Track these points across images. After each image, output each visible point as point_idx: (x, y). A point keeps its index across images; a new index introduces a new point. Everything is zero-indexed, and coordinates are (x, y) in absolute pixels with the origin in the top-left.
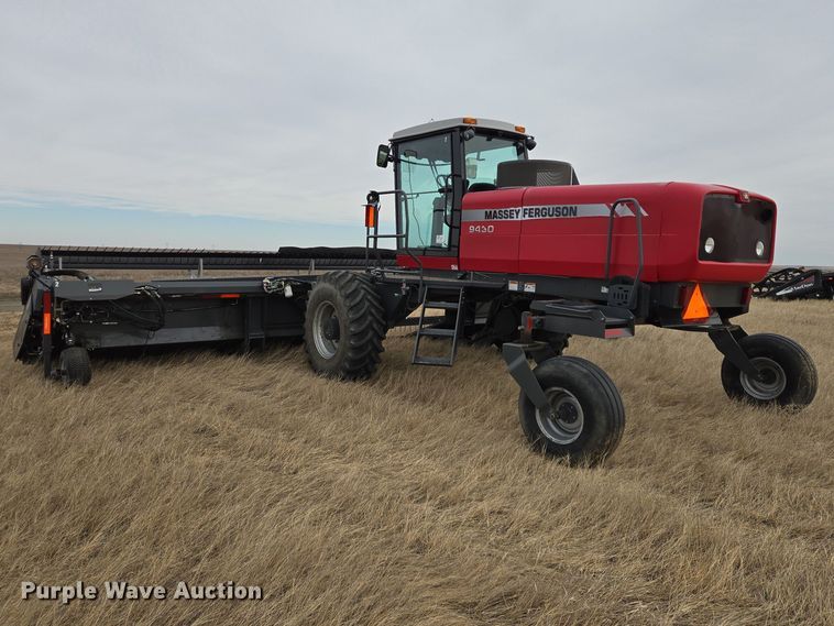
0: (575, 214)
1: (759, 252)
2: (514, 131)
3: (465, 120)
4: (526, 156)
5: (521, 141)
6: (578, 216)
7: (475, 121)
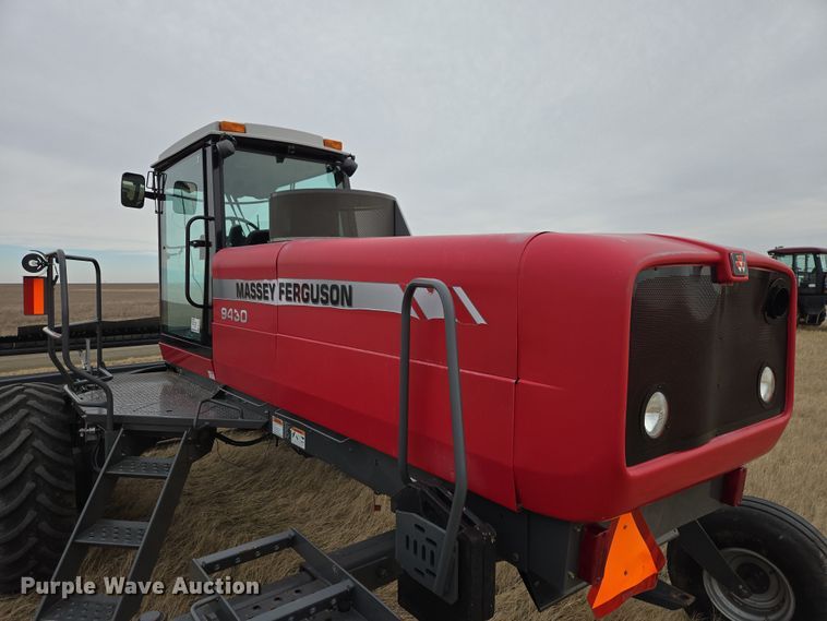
0: (350, 304)
1: (765, 391)
2: (322, 146)
3: (221, 126)
4: (347, 185)
5: (340, 164)
6: (355, 307)
7: (243, 127)
